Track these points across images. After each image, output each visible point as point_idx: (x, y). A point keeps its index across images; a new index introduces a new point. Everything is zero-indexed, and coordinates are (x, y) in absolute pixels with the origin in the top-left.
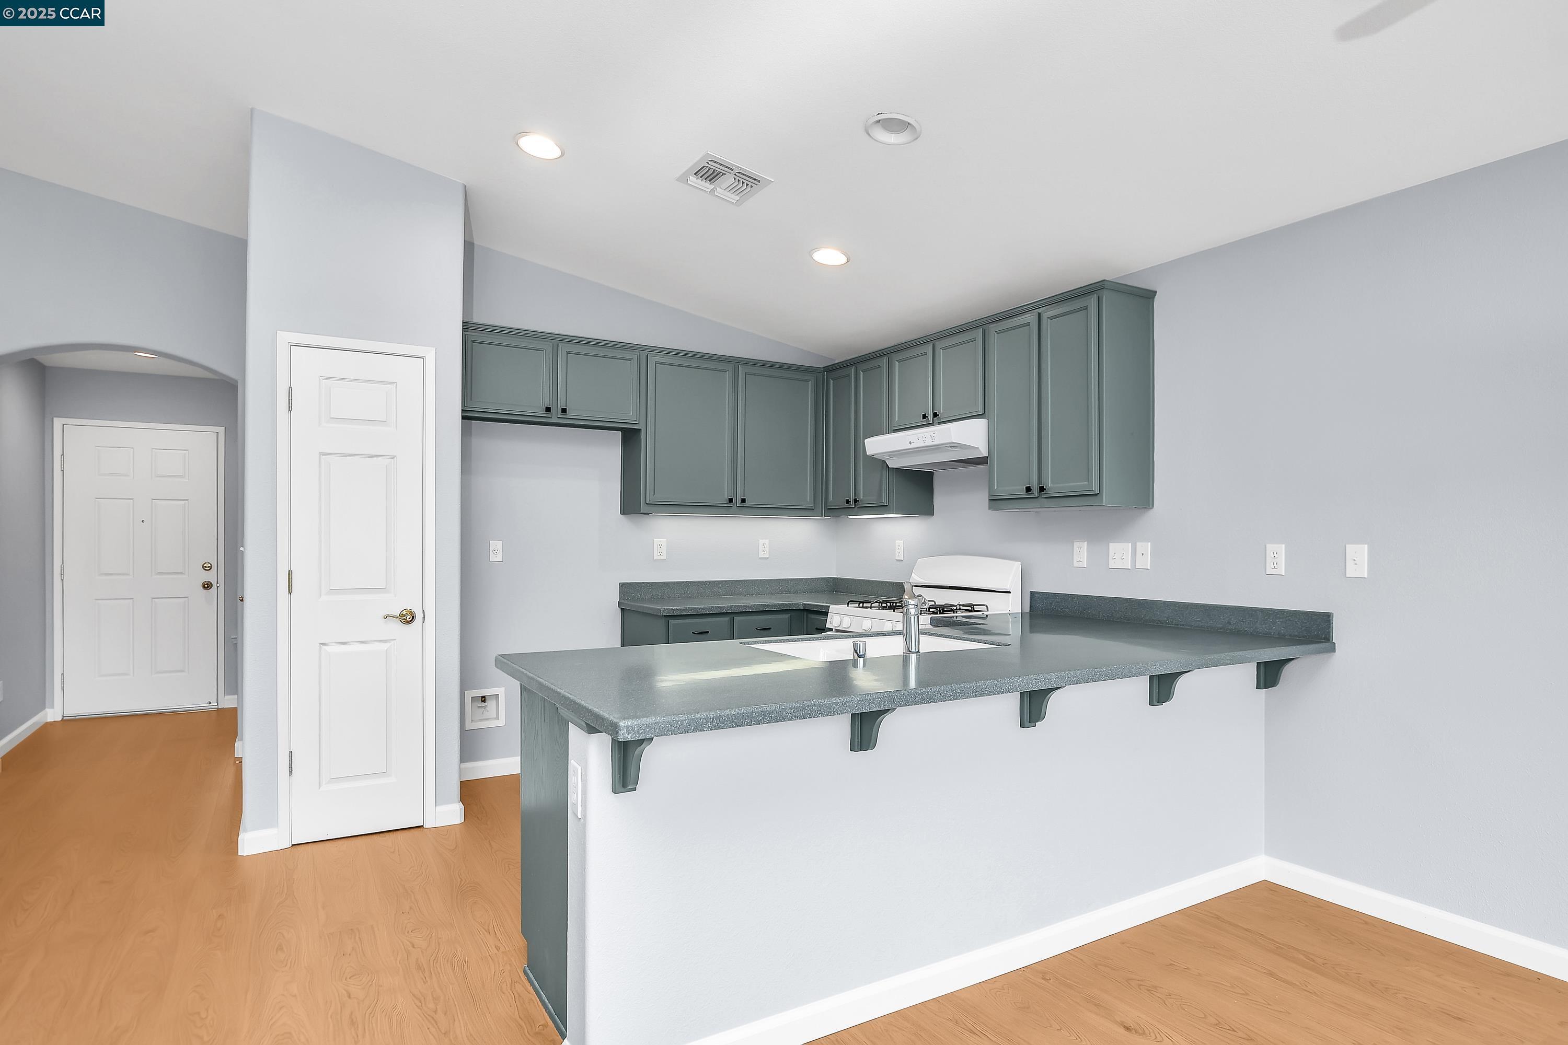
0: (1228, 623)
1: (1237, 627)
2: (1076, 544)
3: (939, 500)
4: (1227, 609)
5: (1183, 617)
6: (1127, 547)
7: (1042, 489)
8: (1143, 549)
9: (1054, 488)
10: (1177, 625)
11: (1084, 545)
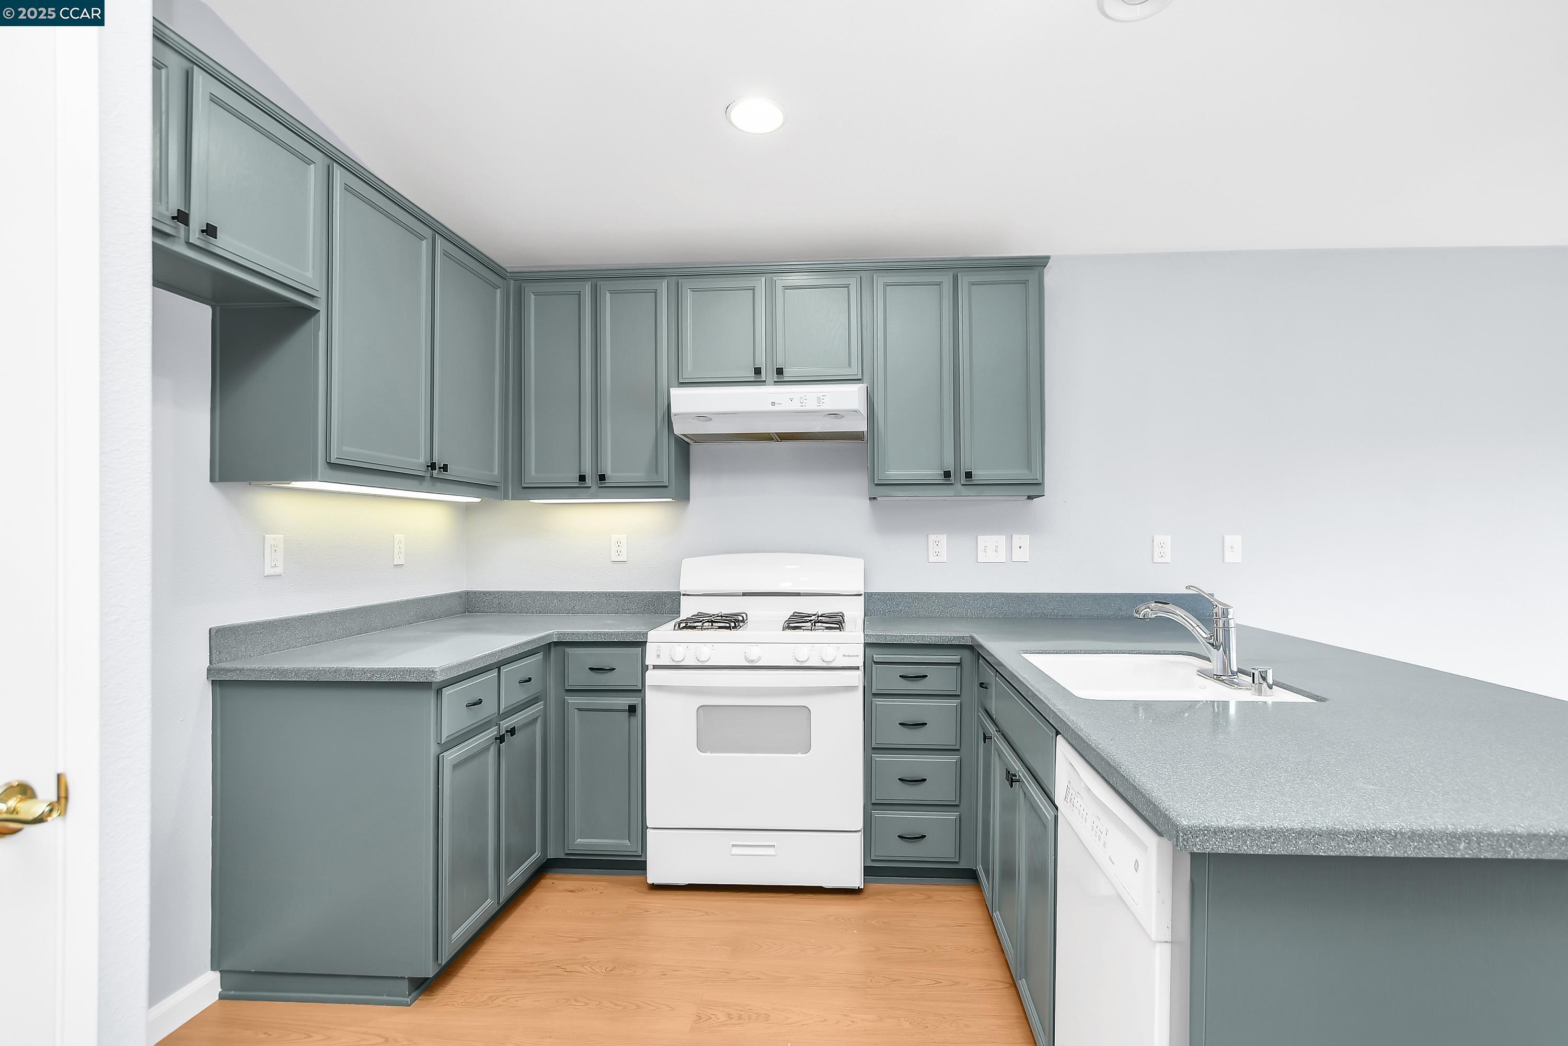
0: (1118, 609)
1: (1128, 613)
2: (932, 538)
3: (697, 484)
4: (1118, 597)
5: (1071, 607)
6: (1001, 540)
7: (969, 475)
8: (1022, 540)
9: (978, 474)
10: (1064, 616)
11: (943, 538)
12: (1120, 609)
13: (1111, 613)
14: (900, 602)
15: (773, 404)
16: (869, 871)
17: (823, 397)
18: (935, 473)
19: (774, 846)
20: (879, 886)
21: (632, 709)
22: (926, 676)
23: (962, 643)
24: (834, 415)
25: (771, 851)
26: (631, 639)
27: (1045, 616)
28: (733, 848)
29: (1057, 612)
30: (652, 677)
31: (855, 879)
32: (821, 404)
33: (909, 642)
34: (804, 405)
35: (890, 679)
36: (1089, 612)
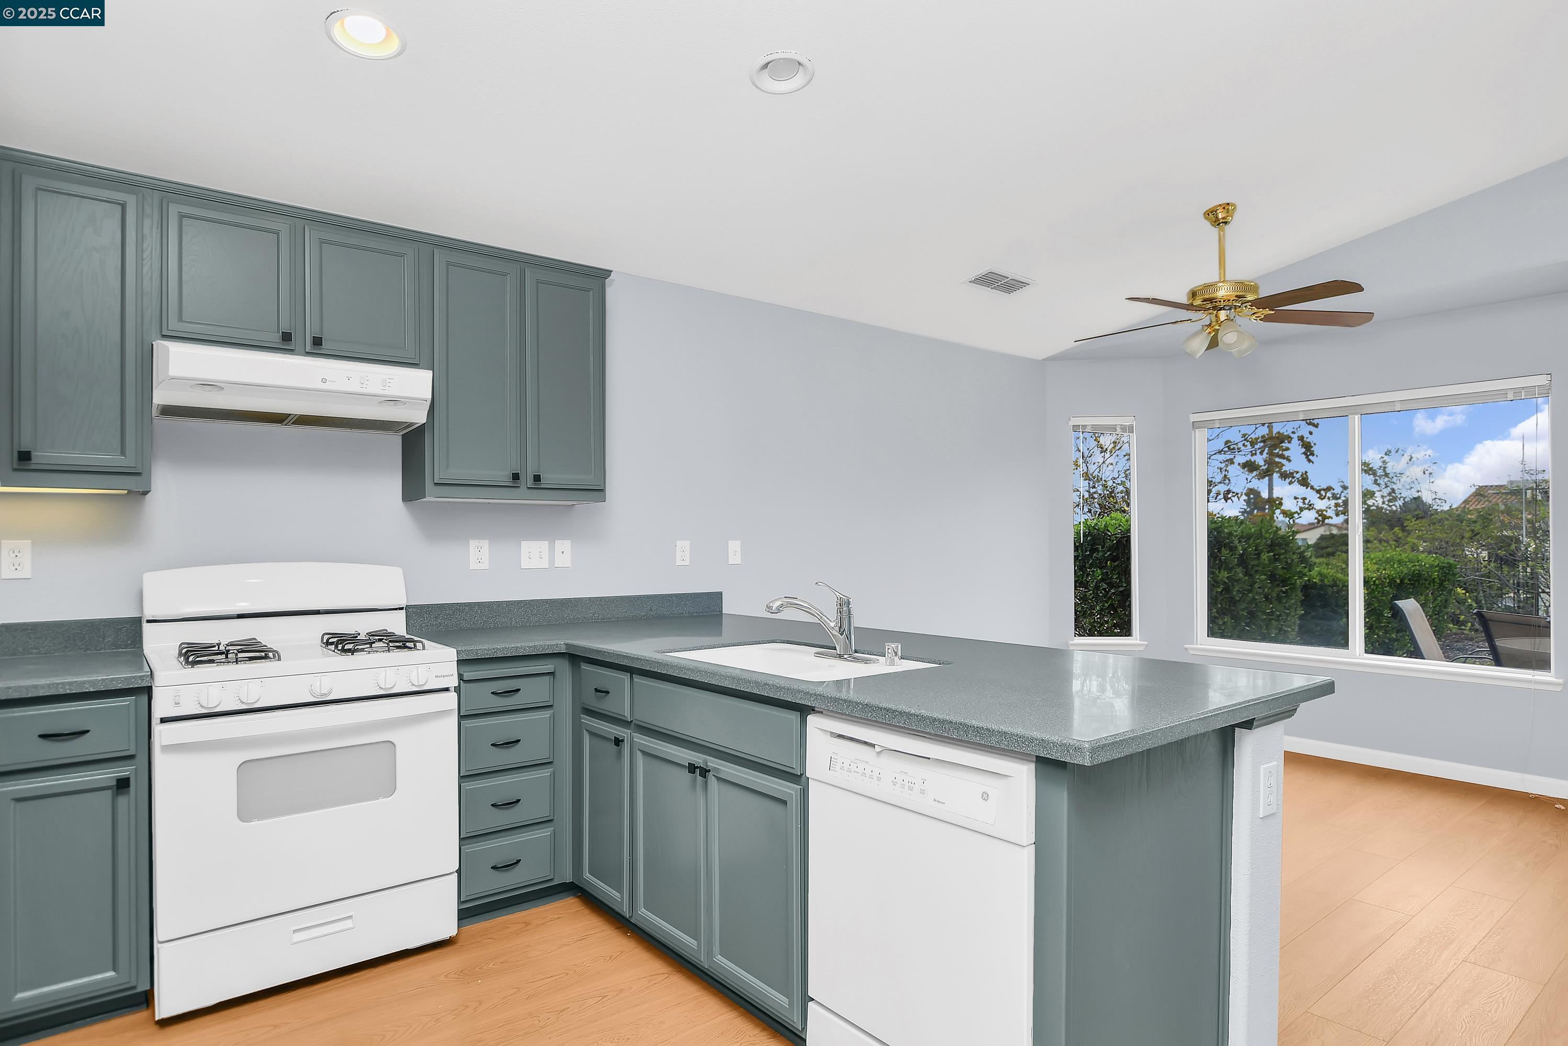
2: (473, 544)
6: (544, 545)
7: (537, 478)
8: (564, 547)
9: (548, 478)
10: (604, 619)
11: (485, 544)
12: (651, 610)
13: (644, 614)
14: (439, 615)
15: (324, 381)
16: (466, 914)
17: (390, 380)
18: (503, 476)
19: (350, 917)
20: (478, 926)
21: (123, 784)
22: (518, 690)
23: (556, 652)
24: (394, 401)
25: (348, 924)
26: (120, 686)
27: (586, 620)
28: (295, 935)
29: (597, 615)
30: (162, 734)
31: (447, 927)
32: (387, 388)
33: (503, 655)
34: (364, 386)
35: (483, 698)
36: (625, 613)
